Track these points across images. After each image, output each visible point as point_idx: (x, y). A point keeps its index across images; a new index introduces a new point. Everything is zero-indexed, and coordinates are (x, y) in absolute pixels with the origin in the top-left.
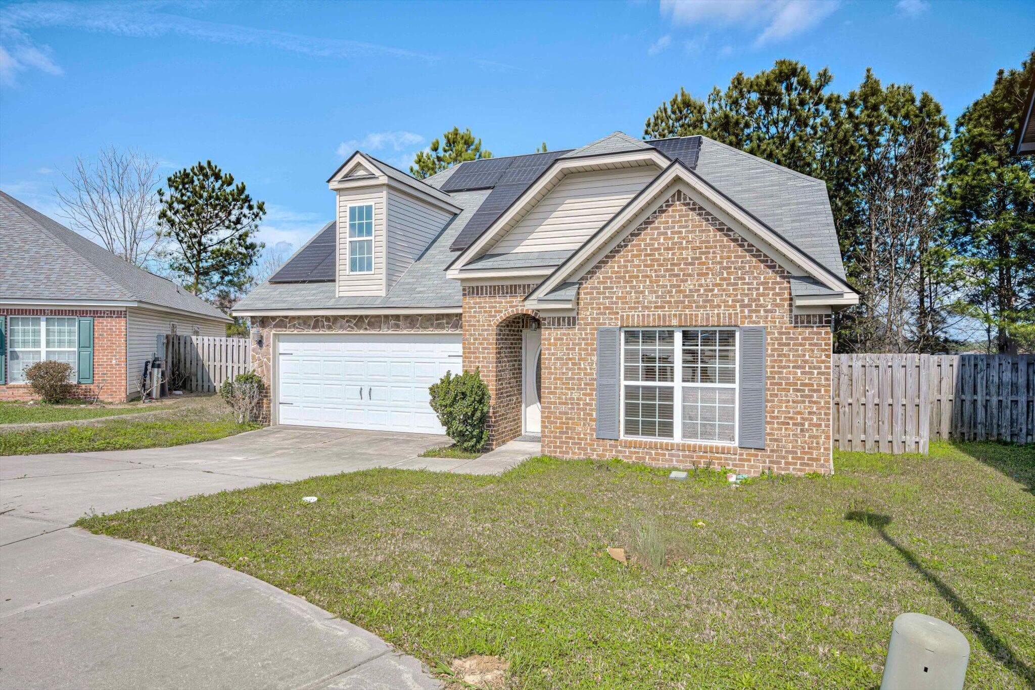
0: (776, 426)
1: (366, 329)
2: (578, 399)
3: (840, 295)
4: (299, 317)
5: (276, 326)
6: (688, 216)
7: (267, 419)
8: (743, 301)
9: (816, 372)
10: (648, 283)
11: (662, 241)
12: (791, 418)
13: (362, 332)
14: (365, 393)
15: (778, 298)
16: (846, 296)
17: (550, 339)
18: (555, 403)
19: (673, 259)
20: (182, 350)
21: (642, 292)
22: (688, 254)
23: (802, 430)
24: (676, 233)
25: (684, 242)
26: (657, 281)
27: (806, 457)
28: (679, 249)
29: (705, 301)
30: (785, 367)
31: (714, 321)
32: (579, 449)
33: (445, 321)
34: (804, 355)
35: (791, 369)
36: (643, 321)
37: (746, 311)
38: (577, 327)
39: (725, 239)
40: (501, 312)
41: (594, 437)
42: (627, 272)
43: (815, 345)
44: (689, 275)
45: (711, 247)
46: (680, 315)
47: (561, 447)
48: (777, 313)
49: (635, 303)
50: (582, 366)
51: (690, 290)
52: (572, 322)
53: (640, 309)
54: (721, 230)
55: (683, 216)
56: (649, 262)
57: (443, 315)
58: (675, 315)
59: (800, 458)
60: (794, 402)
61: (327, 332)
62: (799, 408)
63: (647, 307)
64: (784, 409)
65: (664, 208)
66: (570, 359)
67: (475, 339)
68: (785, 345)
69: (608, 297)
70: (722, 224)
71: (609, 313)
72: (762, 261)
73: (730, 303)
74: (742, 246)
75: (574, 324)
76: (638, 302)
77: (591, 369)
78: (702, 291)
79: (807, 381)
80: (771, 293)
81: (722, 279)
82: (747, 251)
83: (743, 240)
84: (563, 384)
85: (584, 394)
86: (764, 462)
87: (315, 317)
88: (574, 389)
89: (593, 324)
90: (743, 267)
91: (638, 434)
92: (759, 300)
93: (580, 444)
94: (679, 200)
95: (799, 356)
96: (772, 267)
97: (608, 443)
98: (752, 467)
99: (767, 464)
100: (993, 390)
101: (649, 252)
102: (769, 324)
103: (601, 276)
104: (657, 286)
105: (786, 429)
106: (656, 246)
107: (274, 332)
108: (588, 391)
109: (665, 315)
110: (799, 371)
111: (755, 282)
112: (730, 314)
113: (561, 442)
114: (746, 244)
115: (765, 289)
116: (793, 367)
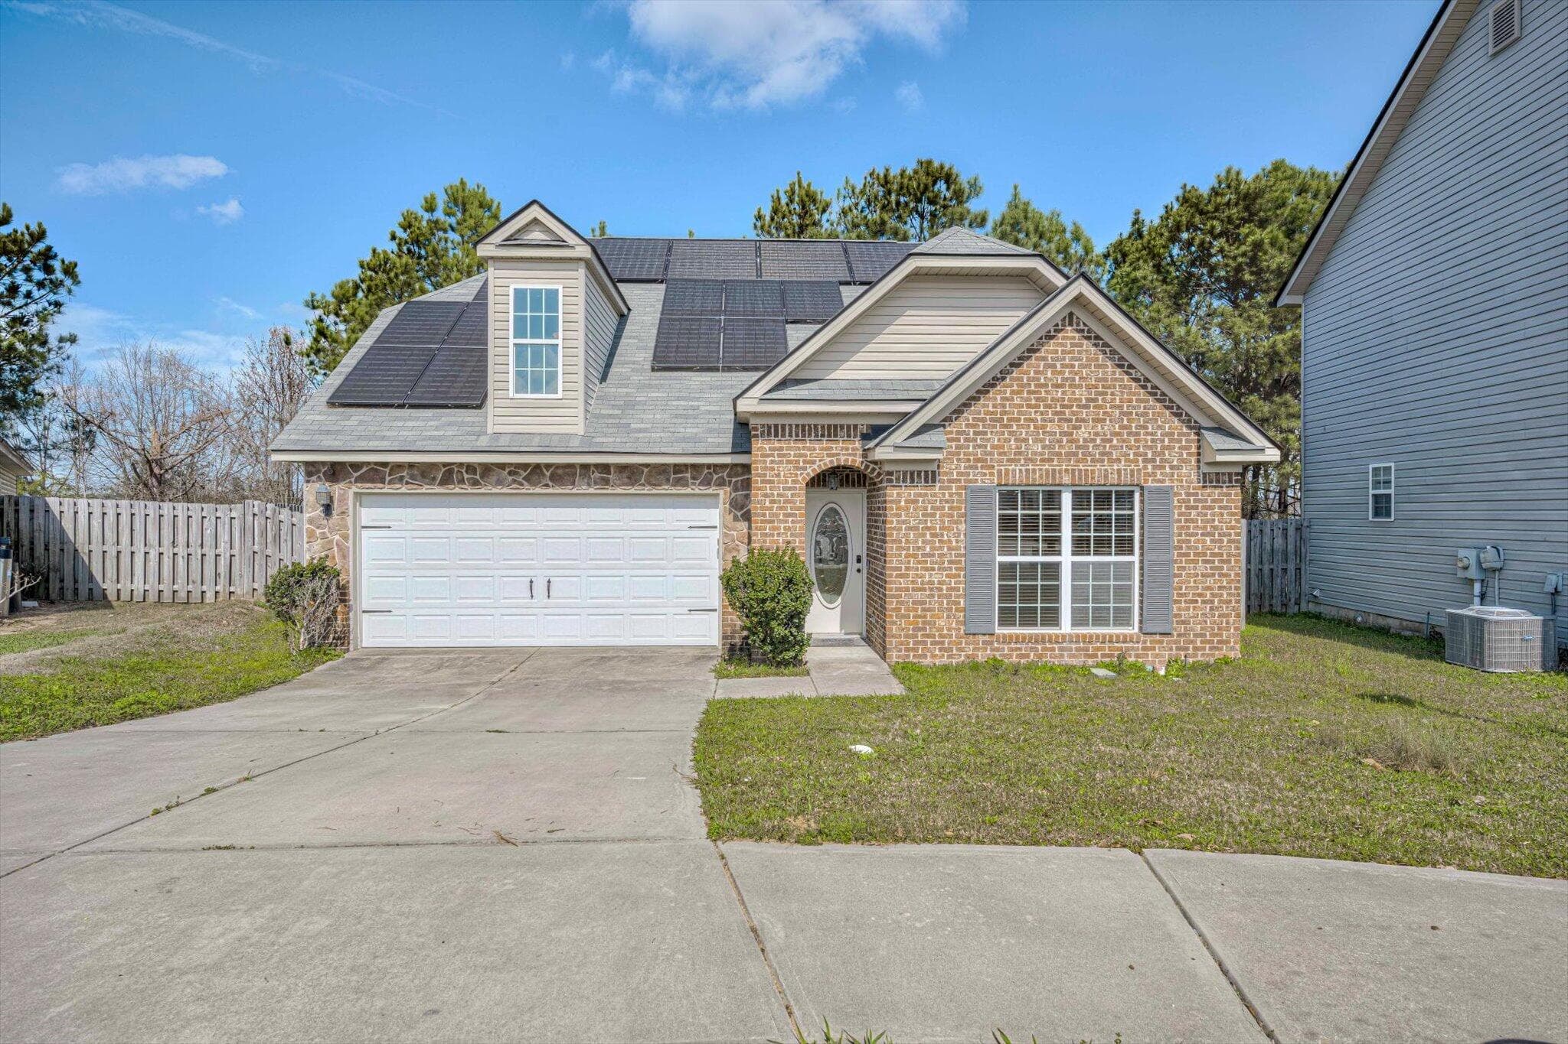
0: (1183, 605)
1: (547, 485)
2: (940, 583)
3: (1262, 450)
4: (411, 465)
5: (361, 479)
6: (1081, 345)
7: (343, 639)
8: (1146, 454)
9: (1225, 539)
10: (1032, 429)
11: (1049, 375)
12: (1200, 595)
13: (538, 490)
14: (540, 588)
15: (1184, 453)
16: (1268, 451)
17: (900, 501)
18: (907, 589)
19: (1063, 399)
20: (24, 523)
21: (1025, 440)
22: (1082, 394)
23: (1211, 609)
24: (1067, 366)
25: (1077, 378)
26: (1043, 427)
27: (1215, 639)
28: (1070, 386)
29: (1102, 454)
30: (1192, 535)
31: (1113, 478)
32: (940, 650)
33: (688, 475)
34: (1214, 520)
35: (1199, 537)
36: (1027, 478)
37: (1150, 467)
38: (938, 485)
39: (1126, 377)
40: (814, 462)
41: (962, 632)
42: (1005, 413)
43: (1225, 508)
44: (1083, 420)
45: (1109, 387)
46: (1073, 470)
47: (915, 650)
48: (1184, 471)
49: (1015, 454)
50: (946, 538)
51: (1085, 440)
52: (931, 478)
53: (1022, 462)
54: (1121, 366)
55: (1076, 345)
56: (1033, 402)
57: (686, 465)
58: (1067, 471)
59: (1209, 642)
60: (1203, 576)
61: (470, 491)
62: (1210, 581)
63: (1031, 460)
64: (1192, 584)
65: (1053, 333)
66: (928, 528)
67: (773, 502)
68: (1193, 508)
69: (980, 446)
70: (1122, 358)
71: (982, 467)
72: (1167, 408)
73: (1131, 457)
74: (1144, 387)
75: (934, 481)
76: (1020, 453)
77: (957, 541)
78: (1098, 442)
79: (1217, 551)
80: (1177, 445)
81: (1122, 427)
82: (1150, 394)
83: (1147, 380)
84: (919, 562)
85: (947, 576)
86: (1171, 649)
87: (445, 465)
88: (934, 569)
89: (960, 480)
90: (1147, 414)
91: (1015, 625)
92: (1164, 455)
93: (943, 643)
94: (1071, 324)
95: (1208, 521)
96: (1178, 415)
97: (981, 638)
98: (1157, 656)
99: (1174, 652)
100: (1265, 557)
101: (1033, 388)
102: (1176, 484)
103: (970, 418)
104: (1044, 432)
105: (1194, 608)
106: (1042, 381)
107: (354, 489)
108: (954, 571)
109: (1054, 471)
110: (1208, 539)
111: (1159, 432)
112: (1132, 471)
113: (916, 643)
114: (1149, 385)
115: (1170, 441)
116: (1202, 535)
